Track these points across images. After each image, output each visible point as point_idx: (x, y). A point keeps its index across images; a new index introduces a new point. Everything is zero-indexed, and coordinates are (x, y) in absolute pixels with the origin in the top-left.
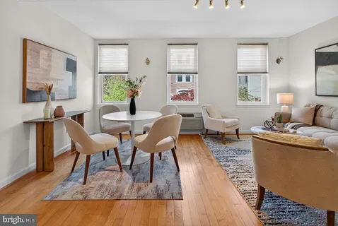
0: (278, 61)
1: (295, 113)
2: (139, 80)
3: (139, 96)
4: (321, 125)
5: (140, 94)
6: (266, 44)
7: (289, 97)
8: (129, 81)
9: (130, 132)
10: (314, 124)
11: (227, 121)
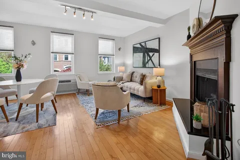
0: (119, 49)
1: (125, 76)
2: (24, 57)
3: (25, 68)
4: (134, 81)
5: (25, 67)
6: (114, 40)
7: (123, 68)
8: (15, 57)
9: (17, 96)
10: (131, 81)
11: (90, 83)
